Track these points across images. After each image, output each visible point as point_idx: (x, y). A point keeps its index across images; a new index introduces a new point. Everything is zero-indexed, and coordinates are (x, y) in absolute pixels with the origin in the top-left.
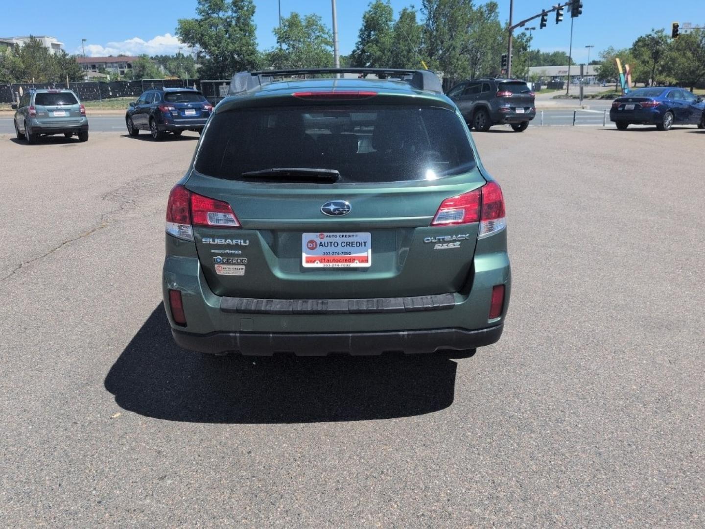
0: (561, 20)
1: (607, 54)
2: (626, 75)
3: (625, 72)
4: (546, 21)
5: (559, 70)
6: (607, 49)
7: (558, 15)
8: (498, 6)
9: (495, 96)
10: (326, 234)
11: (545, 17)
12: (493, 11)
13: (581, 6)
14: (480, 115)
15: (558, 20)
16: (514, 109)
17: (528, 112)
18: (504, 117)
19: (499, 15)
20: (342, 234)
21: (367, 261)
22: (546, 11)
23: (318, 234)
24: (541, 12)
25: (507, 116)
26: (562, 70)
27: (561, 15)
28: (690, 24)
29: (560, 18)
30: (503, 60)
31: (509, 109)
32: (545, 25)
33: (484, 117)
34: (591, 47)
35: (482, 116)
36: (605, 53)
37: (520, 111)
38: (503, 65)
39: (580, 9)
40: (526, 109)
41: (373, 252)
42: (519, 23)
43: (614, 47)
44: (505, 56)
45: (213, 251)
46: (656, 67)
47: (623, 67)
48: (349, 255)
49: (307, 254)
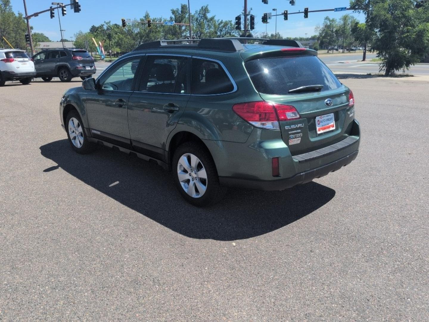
0: (66, 14)
1: (79, 35)
2: (100, 48)
3: (99, 45)
4: (54, 13)
5: (44, 45)
6: (78, 32)
7: (63, 10)
8: (10, 2)
9: (72, 59)
10: (322, 116)
11: (53, 11)
12: (8, 5)
13: (80, 6)
14: (63, 71)
15: (63, 14)
16: (84, 67)
17: (93, 68)
18: (80, 72)
19: (12, 7)
20: (327, 115)
21: (334, 127)
22: (53, 8)
23: (320, 116)
24: (49, 8)
25: (82, 72)
26: (46, 45)
27: (65, 11)
28: (130, 20)
29: (65, 12)
30: (26, 37)
31: (82, 67)
32: (54, 16)
33: (66, 73)
34: (64, 31)
35: (65, 72)
36: (78, 35)
37: (88, 68)
38: (27, 41)
39: (79, 8)
40: (91, 67)
41: (335, 122)
42: (33, 14)
43: (82, 31)
44: (27, 35)
45: (290, 133)
46: (111, 43)
47: (98, 43)
48: (328, 125)
49: (318, 127)
